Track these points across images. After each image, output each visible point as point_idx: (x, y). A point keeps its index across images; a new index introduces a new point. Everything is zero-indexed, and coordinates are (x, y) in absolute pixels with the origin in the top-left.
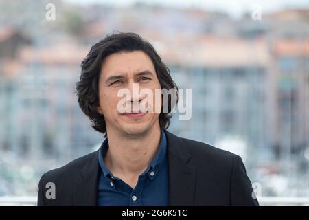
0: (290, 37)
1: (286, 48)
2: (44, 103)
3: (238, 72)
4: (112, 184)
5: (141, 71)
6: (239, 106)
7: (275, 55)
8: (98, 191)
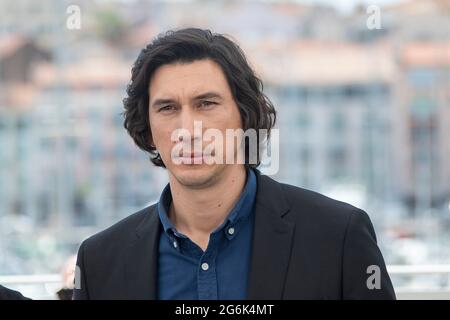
0: (424, 38)
1: (419, 54)
2: (72, 143)
3: (351, 92)
4: (175, 244)
5: (201, 93)
6: (354, 140)
7: (403, 65)
8: (158, 254)
